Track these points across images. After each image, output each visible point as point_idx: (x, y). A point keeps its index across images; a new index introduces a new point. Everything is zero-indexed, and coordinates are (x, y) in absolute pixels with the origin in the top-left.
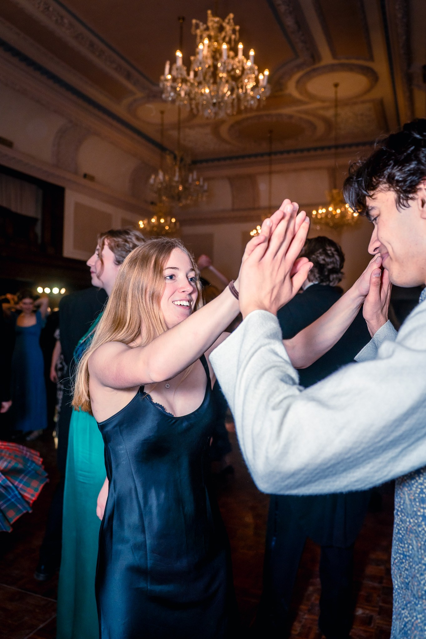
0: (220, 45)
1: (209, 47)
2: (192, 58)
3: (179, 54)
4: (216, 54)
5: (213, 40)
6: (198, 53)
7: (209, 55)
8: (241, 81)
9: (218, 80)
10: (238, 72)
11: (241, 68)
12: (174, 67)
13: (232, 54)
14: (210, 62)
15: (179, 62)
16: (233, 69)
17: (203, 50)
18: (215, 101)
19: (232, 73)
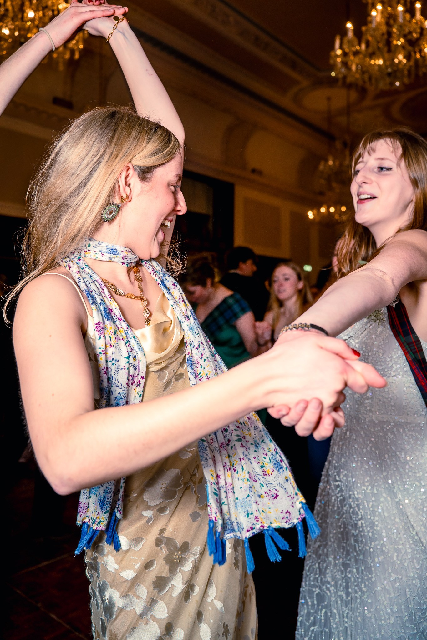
0: (394, 8)
1: (382, 12)
2: (364, 29)
3: (349, 25)
4: (390, 19)
5: (386, 5)
6: (371, 22)
7: (383, 21)
8: (419, 45)
9: (393, 49)
10: (415, 35)
11: (419, 30)
12: (345, 41)
13: (408, 16)
14: (384, 28)
15: (350, 34)
16: (410, 33)
17: (376, 17)
18: (390, 70)
19: (409, 37)
